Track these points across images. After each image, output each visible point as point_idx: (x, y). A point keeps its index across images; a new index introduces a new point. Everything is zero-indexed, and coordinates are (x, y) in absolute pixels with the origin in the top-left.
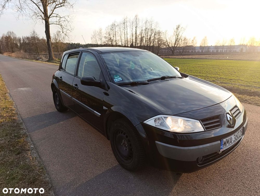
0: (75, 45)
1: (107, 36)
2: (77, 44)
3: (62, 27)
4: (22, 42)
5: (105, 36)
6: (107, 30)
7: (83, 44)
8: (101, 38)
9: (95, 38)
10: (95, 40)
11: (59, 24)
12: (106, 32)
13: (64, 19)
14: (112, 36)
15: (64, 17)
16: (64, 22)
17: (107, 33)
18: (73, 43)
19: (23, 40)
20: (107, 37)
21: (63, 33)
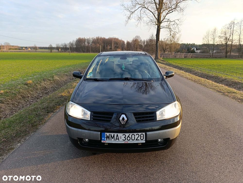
0: (190, 45)
1: (223, 35)
2: (192, 44)
3: (171, 30)
4: (146, 43)
5: (220, 35)
6: (223, 29)
7: (198, 45)
8: (214, 38)
9: (207, 38)
10: (207, 40)
11: (168, 27)
12: (221, 31)
13: (173, 23)
14: (228, 36)
15: (174, 21)
16: (173, 26)
17: (223, 32)
18: (189, 44)
19: (147, 42)
20: (222, 37)
21: (170, 35)
